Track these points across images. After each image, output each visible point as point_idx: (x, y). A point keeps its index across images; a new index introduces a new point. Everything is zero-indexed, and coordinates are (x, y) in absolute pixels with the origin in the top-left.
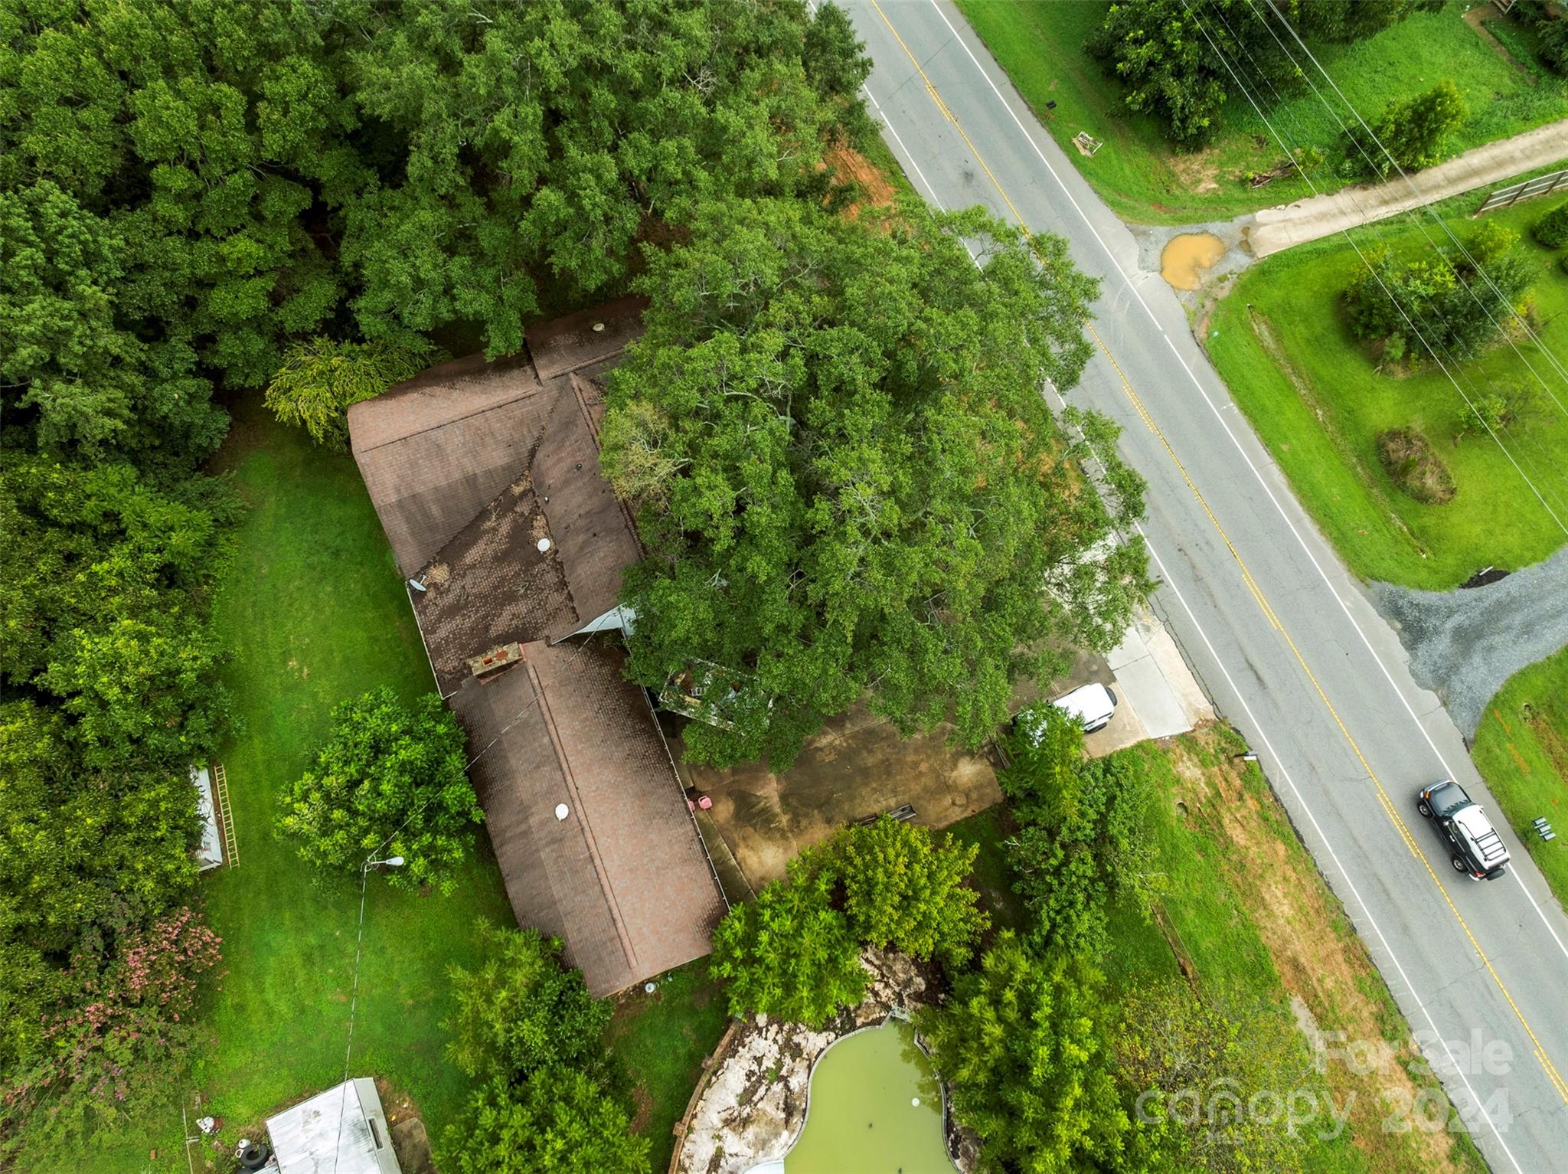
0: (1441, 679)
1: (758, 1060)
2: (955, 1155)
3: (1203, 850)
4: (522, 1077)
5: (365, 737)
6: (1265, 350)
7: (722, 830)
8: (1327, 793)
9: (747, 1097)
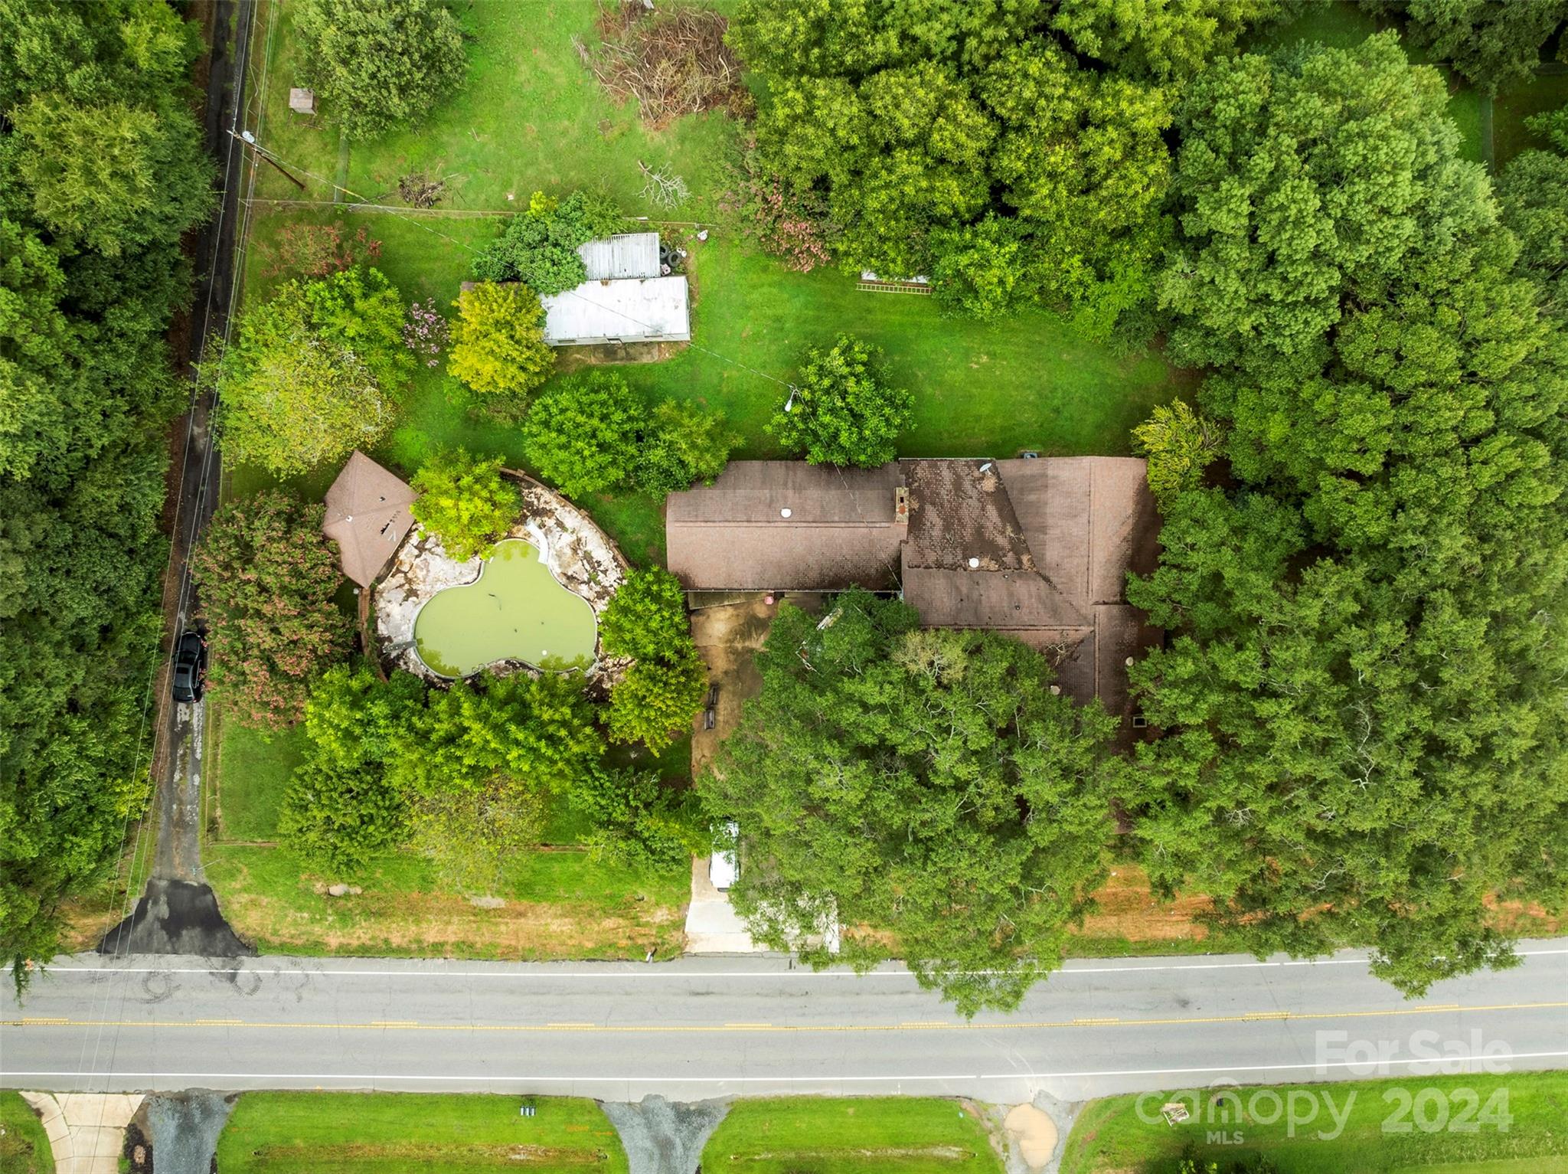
0: (645, 1111)
1: (605, 572)
2: (507, 662)
3: (611, 897)
4: (639, 438)
5: (867, 413)
6: (935, 1145)
7: (749, 604)
8: (609, 993)
9: (588, 557)
